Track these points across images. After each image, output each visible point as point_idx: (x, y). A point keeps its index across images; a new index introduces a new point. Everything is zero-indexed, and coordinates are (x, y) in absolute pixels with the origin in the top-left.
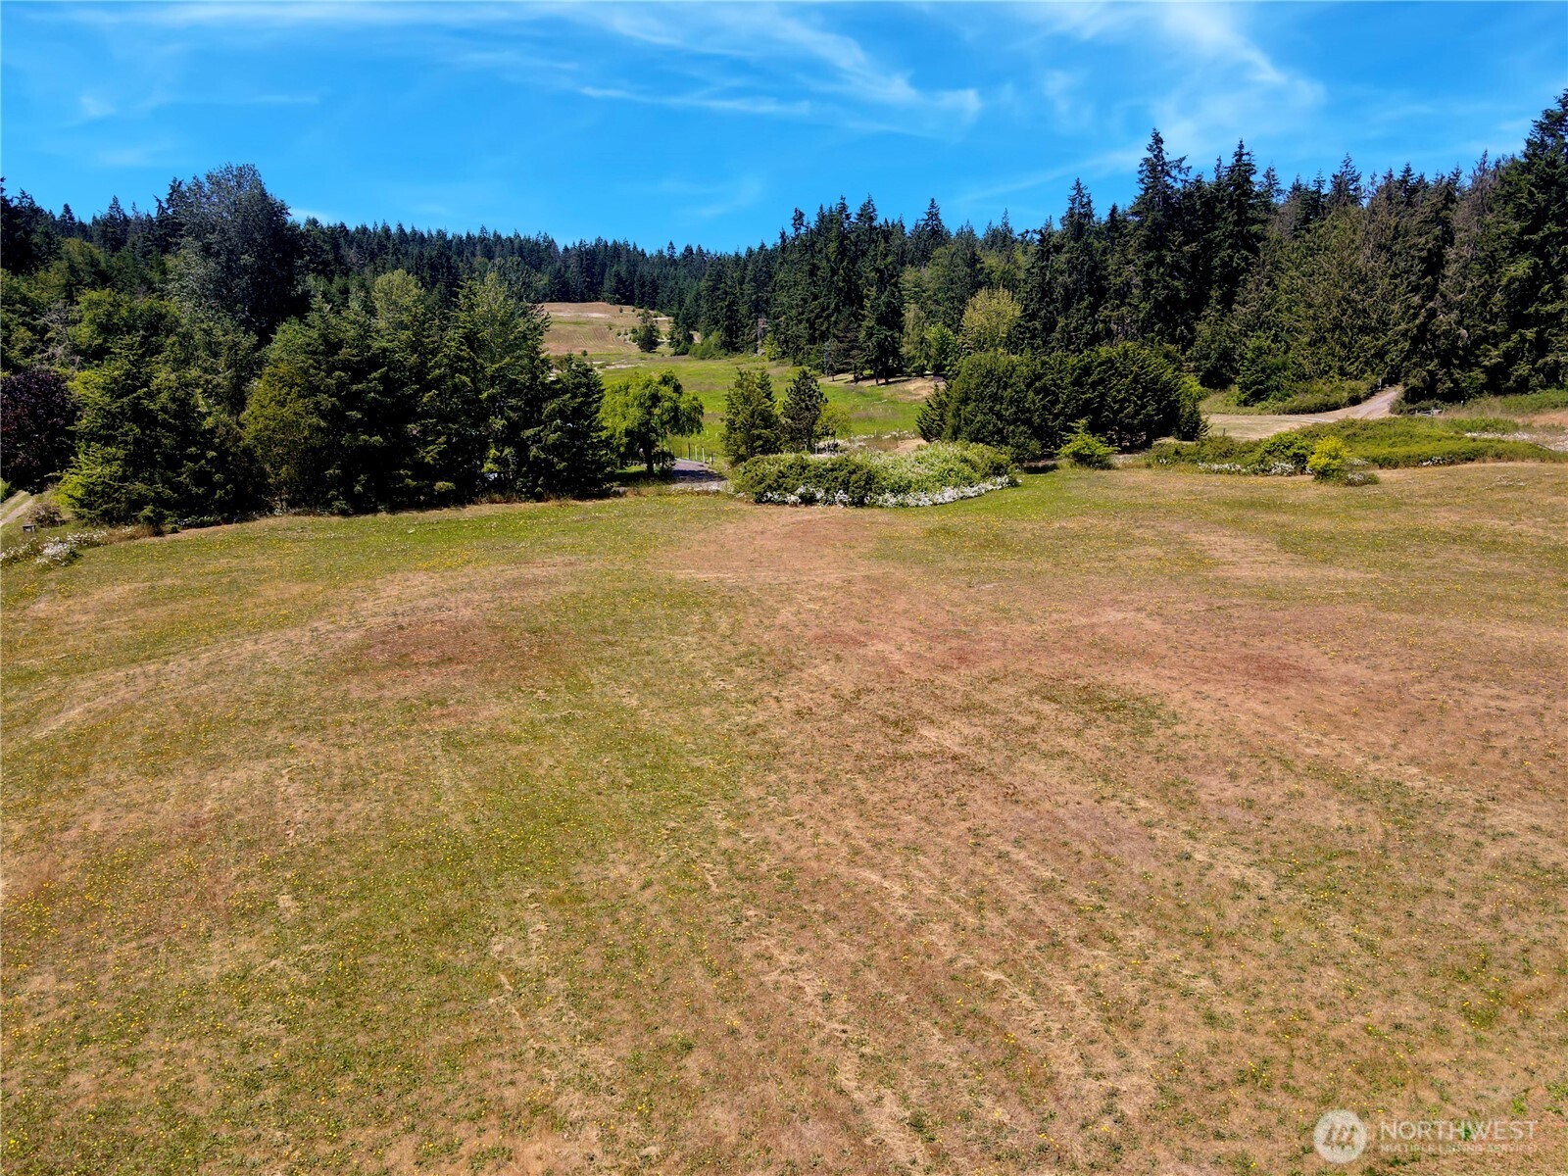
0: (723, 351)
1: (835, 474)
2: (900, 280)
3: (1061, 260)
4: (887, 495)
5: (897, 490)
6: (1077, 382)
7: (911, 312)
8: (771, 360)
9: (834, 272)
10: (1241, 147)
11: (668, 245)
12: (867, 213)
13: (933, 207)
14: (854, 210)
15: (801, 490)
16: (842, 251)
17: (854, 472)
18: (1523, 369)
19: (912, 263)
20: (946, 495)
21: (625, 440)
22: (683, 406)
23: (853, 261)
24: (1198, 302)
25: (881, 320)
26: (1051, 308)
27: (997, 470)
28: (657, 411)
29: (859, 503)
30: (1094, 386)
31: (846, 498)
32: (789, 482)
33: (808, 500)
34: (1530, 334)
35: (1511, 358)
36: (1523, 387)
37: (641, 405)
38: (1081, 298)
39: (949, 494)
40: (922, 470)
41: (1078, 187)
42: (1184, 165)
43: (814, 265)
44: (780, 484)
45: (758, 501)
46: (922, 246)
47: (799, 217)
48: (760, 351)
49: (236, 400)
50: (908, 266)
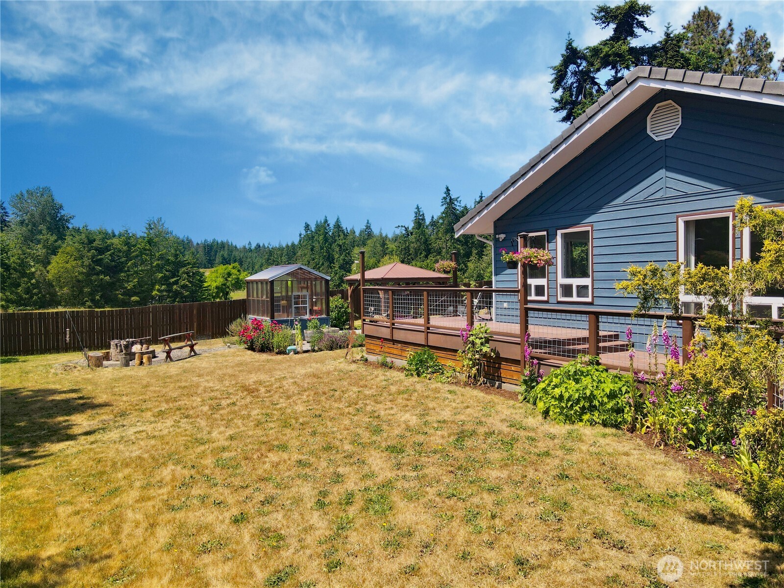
3: (412, 238)
9: (322, 248)
10: (482, 194)
11: (248, 243)
12: (338, 226)
13: (368, 223)
14: (332, 222)
16: (326, 240)
19: (358, 246)
21: (215, 290)
24: (468, 255)
26: (409, 257)
28: (230, 279)
37: (223, 277)
38: (421, 254)
41: (418, 208)
42: (459, 200)
43: (313, 246)
46: (362, 239)
47: (307, 227)
49: (46, 263)
50: (356, 247)
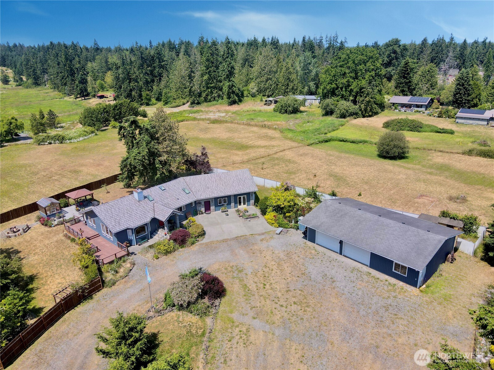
0: (34, 85)
1: (56, 137)
2: (87, 66)
4: (67, 141)
5: (69, 139)
6: (114, 109)
7: (89, 79)
8: (51, 89)
9: (65, 65)
12: (74, 44)
14: (69, 45)
15: (48, 142)
16: (67, 59)
17: (59, 137)
18: (209, 97)
20: (80, 139)
21: (5, 133)
22: (18, 124)
23: (71, 61)
24: (153, 81)
25: (80, 82)
27: (92, 132)
28: (12, 126)
29: (62, 143)
30: (118, 110)
31: (58, 142)
32: (46, 140)
33: (50, 143)
34: (209, 90)
35: (207, 95)
36: (210, 101)
37: (7, 125)
38: (126, 81)
39: (81, 139)
40: (75, 134)
43: (59, 62)
44: (43, 141)
45: (39, 144)
46: (92, 55)
48: (47, 86)
50: (89, 62)
